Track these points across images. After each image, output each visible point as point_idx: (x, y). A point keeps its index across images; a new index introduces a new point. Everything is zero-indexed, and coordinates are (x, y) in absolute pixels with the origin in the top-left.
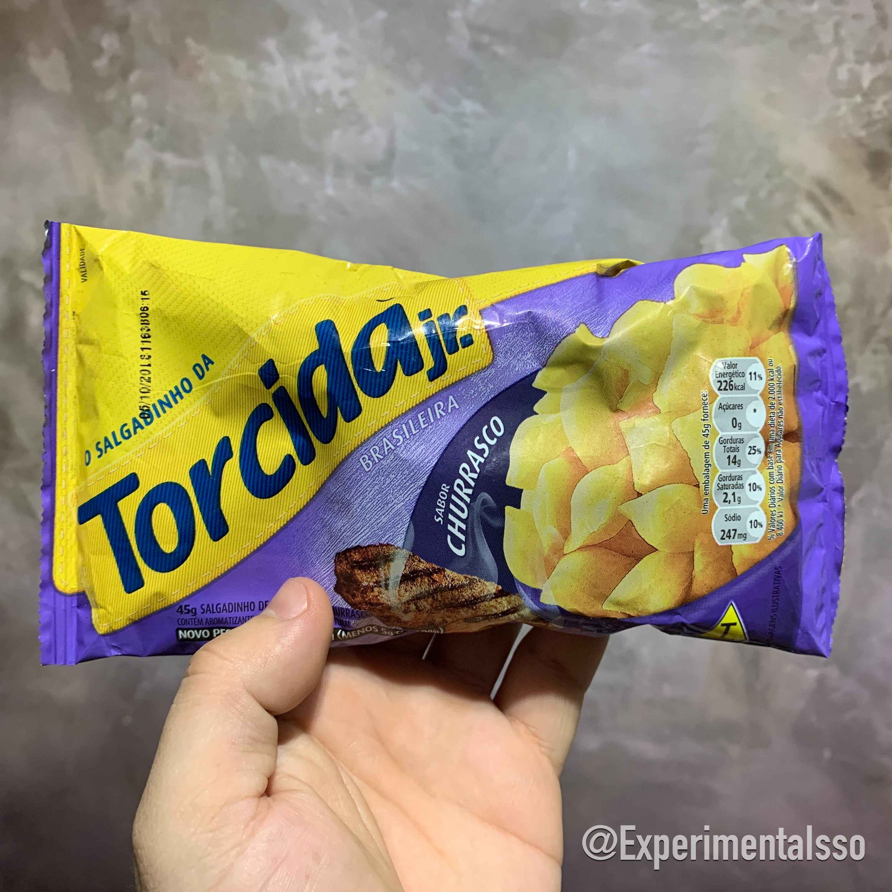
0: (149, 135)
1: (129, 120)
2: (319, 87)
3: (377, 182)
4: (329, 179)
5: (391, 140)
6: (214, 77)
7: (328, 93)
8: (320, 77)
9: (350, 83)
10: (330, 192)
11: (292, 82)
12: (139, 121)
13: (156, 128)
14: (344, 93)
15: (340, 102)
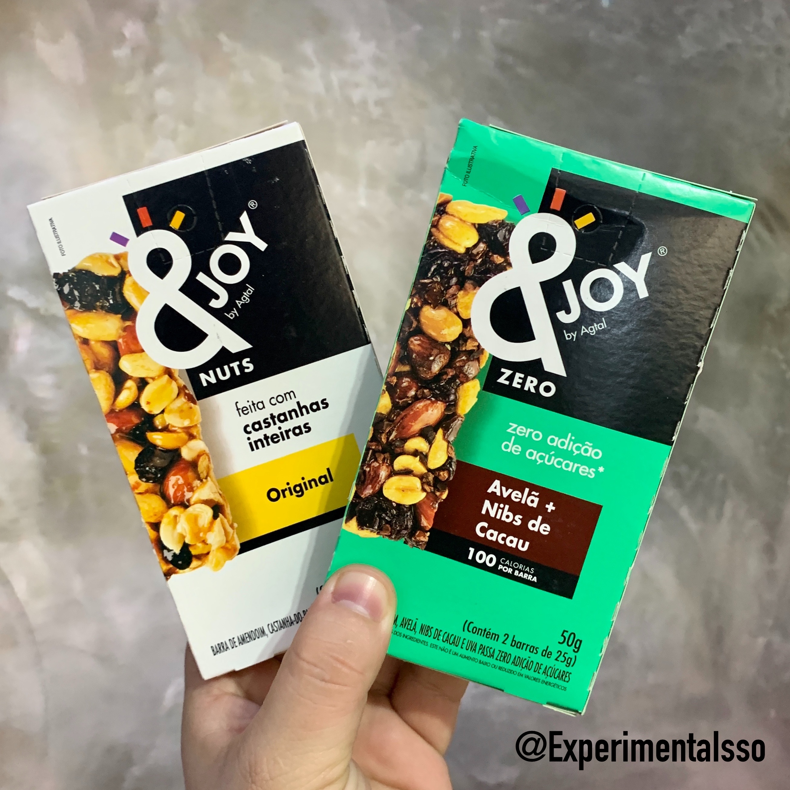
0: (173, 136)
1: (152, 117)
2: (356, 95)
3: (409, 194)
4: (362, 190)
5: (423, 152)
6: (247, 78)
7: (364, 103)
8: (357, 85)
9: (385, 93)
10: (363, 203)
11: (328, 88)
12: (161, 118)
13: (182, 127)
14: (379, 103)
15: (376, 112)
